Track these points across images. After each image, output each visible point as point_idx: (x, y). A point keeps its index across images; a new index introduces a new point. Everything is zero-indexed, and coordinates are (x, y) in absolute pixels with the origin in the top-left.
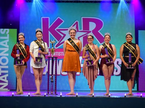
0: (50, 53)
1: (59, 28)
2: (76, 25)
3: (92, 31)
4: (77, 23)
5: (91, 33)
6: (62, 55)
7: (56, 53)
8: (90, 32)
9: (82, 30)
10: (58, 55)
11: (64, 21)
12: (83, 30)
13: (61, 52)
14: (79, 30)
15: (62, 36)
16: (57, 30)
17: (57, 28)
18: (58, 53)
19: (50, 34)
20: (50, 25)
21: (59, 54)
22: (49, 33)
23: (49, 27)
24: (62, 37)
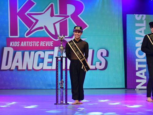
0: (19, 42)
1: (30, 11)
2: (50, 9)
3: (70, 16)
4: (52, 5)
5: (70, 17)
6: (34, 45)
7: (27, 43)
8: (68, 16)
9: (58, 14)
10: (29, 46)
11: (36, 4)
12: (60, 14)
13: (33, 41)
14: (55, 15)
15: (34, 21)
16: (28, 14)
17: (28, 12)
18: (28, 43)
19: (19, 20)
20: (19, 9)
21: (30, 44)
22: (18, 18)
23: (18, 10)
24: (33, 23)
